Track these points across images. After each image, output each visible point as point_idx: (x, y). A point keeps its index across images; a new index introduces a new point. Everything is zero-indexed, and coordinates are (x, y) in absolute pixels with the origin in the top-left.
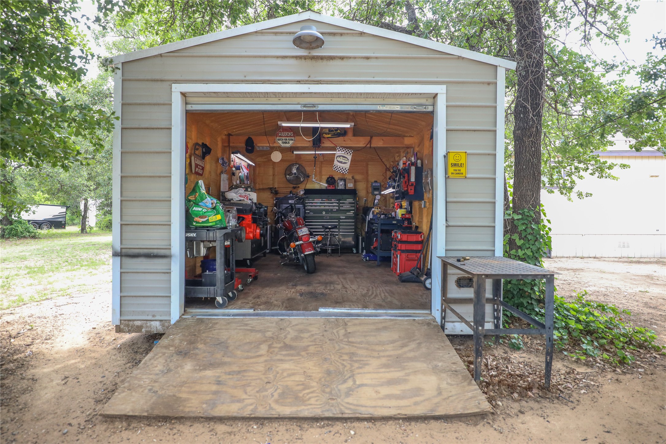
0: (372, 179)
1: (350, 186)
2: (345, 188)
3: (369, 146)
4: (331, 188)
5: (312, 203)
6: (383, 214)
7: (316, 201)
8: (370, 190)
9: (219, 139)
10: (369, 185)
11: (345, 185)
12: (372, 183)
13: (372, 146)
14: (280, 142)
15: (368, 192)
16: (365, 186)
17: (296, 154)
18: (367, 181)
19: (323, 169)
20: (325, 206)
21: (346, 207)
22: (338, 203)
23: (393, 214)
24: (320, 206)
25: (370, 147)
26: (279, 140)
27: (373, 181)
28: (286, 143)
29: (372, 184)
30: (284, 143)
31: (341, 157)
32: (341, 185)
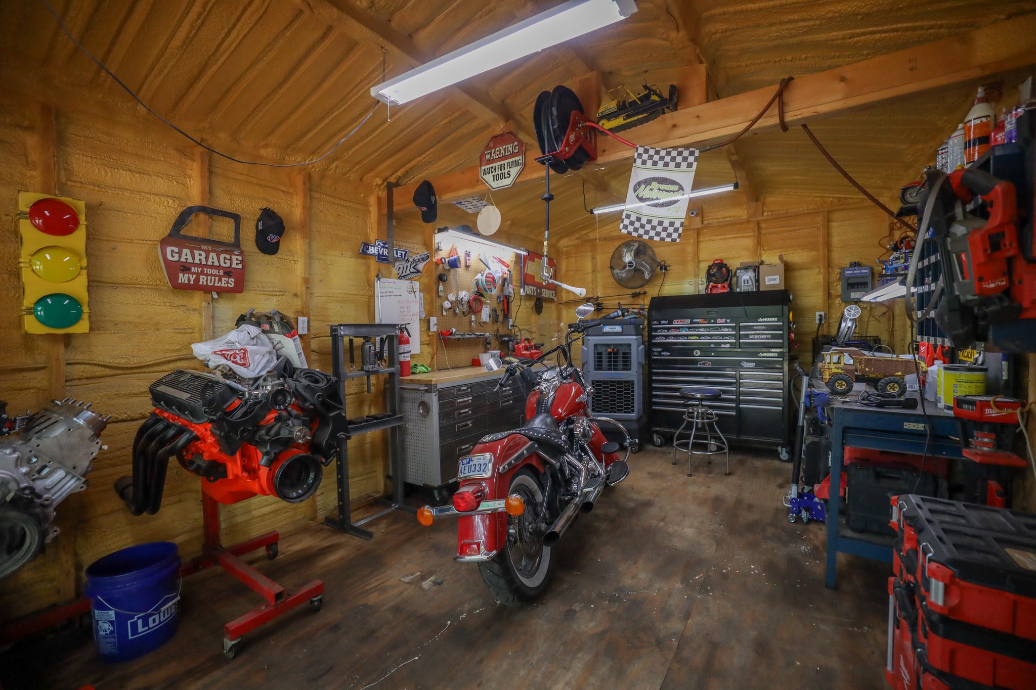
0: (841, 258)
1: (773, 281)
2: (758, 287)
3: (771, 120)
4: (721, 289)
5: (669, 329)
6: (859, 379)
7: (676, 323)
8: (838, 289)
9: (372, 200)
10: (835, 274)
11: (758, 281)
12: (843, 269)
13: (789, 117)
14: (489, 178)
15: (829, 295)
16: (820, 278)
17: (600, 215)
18: (829, 265)
19: (702, 246)
20: (700, 336)
21: (756, 338)
22: (733, 328)
23: (911, 381)
24: (687, 336)
25: (784, 126)
26: (486, 172)
27: (846, 262)
28: (502, 176)
29: (842, 273)
30: (497, 178)
31: (655, 185)
32: (745, 281)
